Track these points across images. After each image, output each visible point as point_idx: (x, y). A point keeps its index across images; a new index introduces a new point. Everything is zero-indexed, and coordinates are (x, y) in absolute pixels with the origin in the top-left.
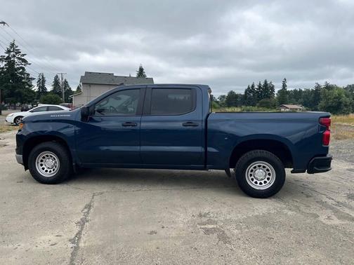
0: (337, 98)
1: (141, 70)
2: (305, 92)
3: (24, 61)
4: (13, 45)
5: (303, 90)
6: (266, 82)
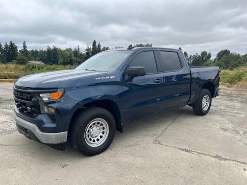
0: (70, 57)
2: (40, 52)
5: (38, 50)
6: (11, 43)
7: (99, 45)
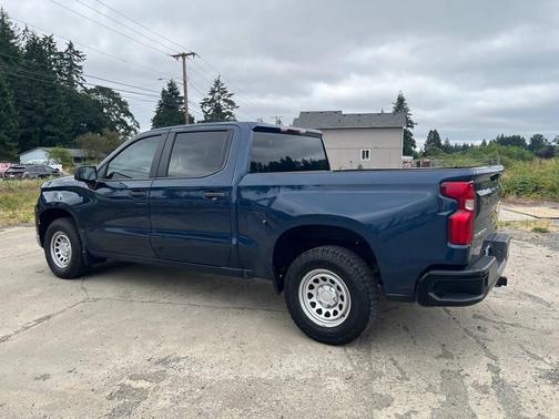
1: (401, 100)
3: (231, 103)
4: (217, 83)
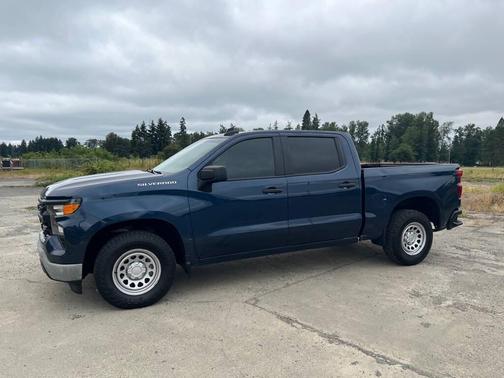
6: (160, 121)
7: (315, 119)
